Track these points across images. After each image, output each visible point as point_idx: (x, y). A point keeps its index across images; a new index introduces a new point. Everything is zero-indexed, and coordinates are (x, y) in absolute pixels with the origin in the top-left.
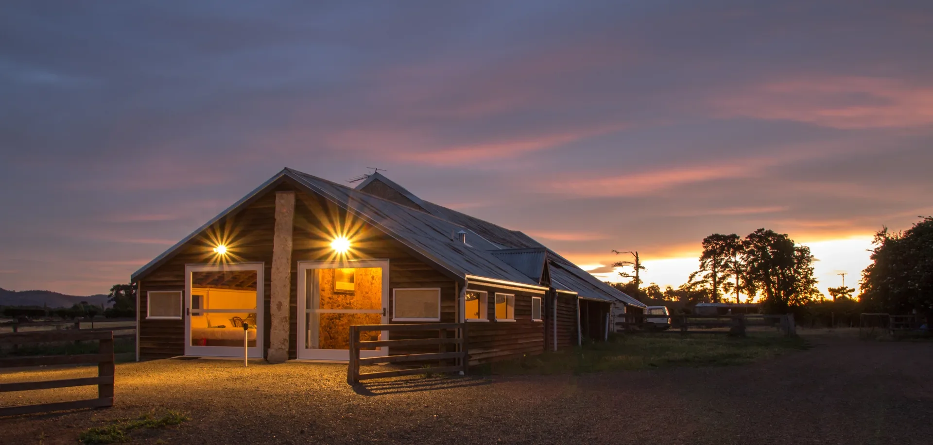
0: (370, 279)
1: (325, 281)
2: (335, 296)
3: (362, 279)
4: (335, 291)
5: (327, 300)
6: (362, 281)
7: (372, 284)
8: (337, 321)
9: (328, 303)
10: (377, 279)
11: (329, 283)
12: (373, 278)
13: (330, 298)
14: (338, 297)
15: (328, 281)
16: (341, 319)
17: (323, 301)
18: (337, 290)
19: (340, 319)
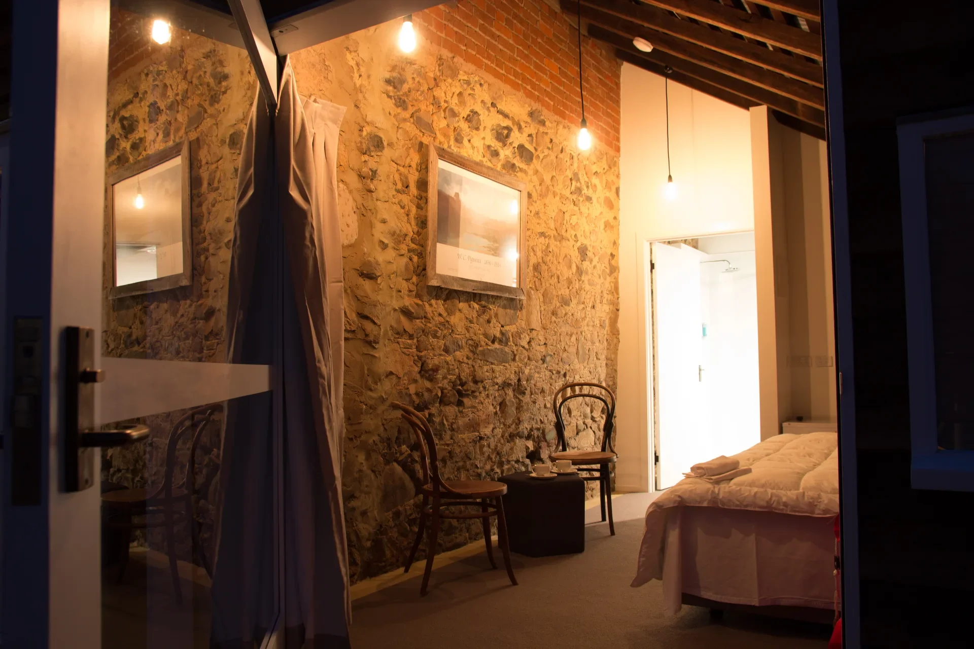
0: (575, 255)
1: (380, 232)
2: (437, 307)
3: (547, 251)
4: (434, 283)
5: (387, 319)
6: (547, 259)
7: (580, 271)
8: (451, 410)
9: (400, 333)
10: (596, 260)
11: (404, 249)
12: (583, 251)
13: (406, 312)
14: (450, 313)
15: (398, 238)
16: (466, 401)
17: (368, 326)
18: (443, 278)
19: (460, 403)
